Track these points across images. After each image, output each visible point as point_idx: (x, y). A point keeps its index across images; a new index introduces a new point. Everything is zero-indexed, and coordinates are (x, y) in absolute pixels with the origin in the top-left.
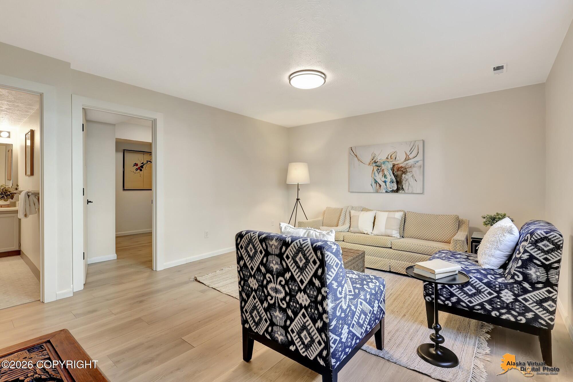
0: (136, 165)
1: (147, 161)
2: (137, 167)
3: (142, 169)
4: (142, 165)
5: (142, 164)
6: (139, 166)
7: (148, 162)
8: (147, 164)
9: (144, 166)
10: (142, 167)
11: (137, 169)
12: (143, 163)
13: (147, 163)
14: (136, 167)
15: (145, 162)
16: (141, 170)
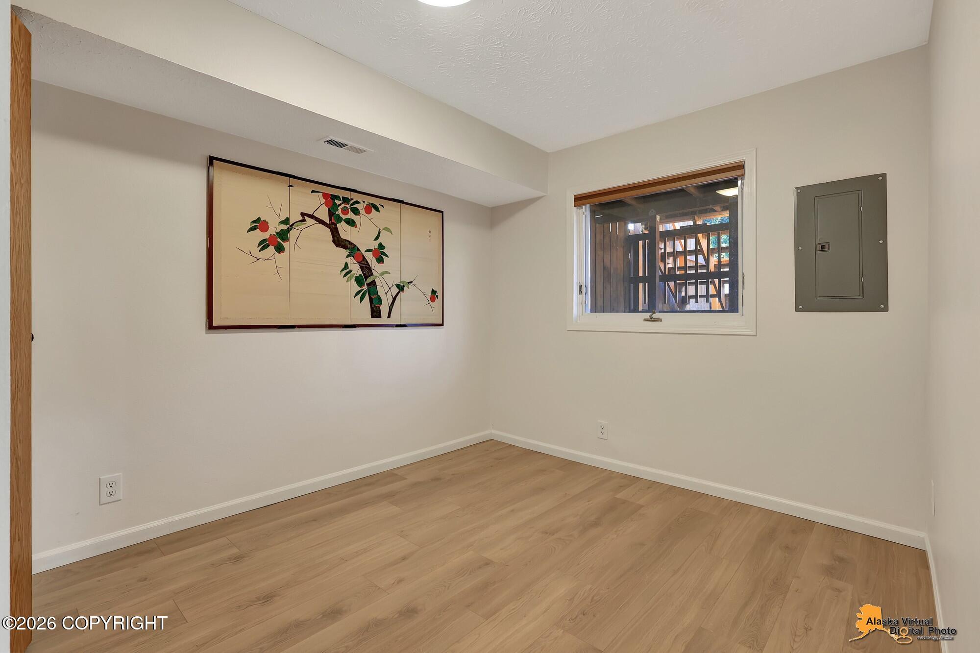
0: (259, 224)
1: (303, 214)
2: (266, 235)
3: (285, 245)
4: (285, 227)
5: (282, 222)
6: (272, 231)
7: (304, 220)
8: (303, 226)
9: (292, 234)
10: (283, 235)
11: (264, 245)
12: (286, 222)
13: (301, 221)
14: (259, 235)
15: (295, 217)
16: (280, 249)
